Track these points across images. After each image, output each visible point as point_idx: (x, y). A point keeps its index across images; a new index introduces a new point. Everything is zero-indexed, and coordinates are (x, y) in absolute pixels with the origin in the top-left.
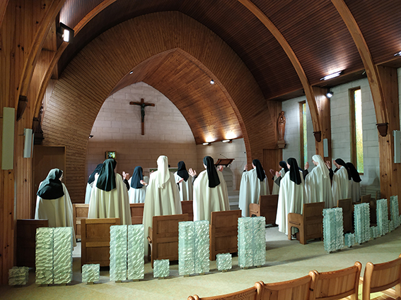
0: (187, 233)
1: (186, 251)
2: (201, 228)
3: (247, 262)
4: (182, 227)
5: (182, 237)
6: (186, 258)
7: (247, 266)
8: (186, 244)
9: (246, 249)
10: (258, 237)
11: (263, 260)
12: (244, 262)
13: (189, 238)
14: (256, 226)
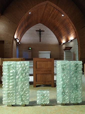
0: (9, 71)
1: (8, 85)
2: (21, 67)
3: (64, 99)
4: (5, 66)
5: (5, 73)
6: (8, 91)
7: (64, 103)
8: (9, 79)
9: (63, 88)
10: (75, 79)
11: (79, 99)
12: (61, 99)
13: (11, 74)
14: (73, 68)
